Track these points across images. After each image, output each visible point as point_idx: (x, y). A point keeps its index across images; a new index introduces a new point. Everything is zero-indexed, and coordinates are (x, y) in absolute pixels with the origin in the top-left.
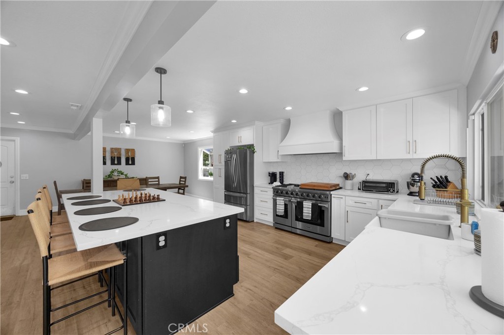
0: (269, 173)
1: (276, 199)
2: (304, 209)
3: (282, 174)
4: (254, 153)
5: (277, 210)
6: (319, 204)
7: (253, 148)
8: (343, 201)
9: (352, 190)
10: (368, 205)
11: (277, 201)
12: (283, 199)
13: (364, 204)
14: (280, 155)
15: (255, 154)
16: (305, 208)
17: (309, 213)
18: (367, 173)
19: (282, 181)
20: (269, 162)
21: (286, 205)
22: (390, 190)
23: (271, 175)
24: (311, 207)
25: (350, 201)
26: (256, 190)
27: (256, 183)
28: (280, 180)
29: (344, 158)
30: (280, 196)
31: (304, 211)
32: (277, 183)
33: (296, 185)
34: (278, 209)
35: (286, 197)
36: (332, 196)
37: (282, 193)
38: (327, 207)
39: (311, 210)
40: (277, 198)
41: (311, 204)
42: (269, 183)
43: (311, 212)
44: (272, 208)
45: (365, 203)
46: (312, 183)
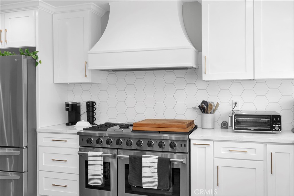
0: (67, 105)
1: (87, 155)
2: (144, 170)
3: (91, 106)
4: (36, 64)
5: (89, 177)
6: (171, 159)
7: (35, 54)
8: (209, 150)
9: (214, 129)
10: (251, 154)
11: (90, 158)
12: (100, 153)
13: (244, 154)
14: (90, 70)
15: (39, 67)
16: (146, 167)
17: (153, 177)
18: (234, 102)
19: (91, 118)
20: (67, 84)
21: (107, 166)
22: (274, 127)
23: (70, 108)
24: (156, 165)
25: (221, 150)
26: (42, 140)
27: (41, 125)
28: (88, 117)
29: (205, 78)
30: (93, 148)
31: (144, 174)
32: (83, 124)
33: (122, 126)
34: (92, 175)
35: (106, 150)
36: (192, 142)
37: (98, 142)
38: (185, 162)
39: (156, 170)
40: (90, 153)
41: (156, 160)
42: (67, 124)
43: (156, 175)
44: (78, 172)
45: (246, 152)
46: (148, 120)
